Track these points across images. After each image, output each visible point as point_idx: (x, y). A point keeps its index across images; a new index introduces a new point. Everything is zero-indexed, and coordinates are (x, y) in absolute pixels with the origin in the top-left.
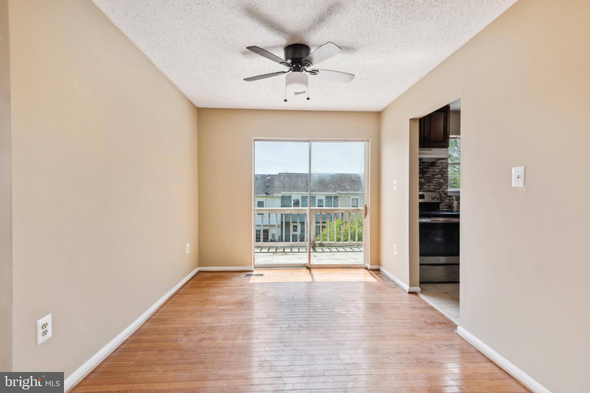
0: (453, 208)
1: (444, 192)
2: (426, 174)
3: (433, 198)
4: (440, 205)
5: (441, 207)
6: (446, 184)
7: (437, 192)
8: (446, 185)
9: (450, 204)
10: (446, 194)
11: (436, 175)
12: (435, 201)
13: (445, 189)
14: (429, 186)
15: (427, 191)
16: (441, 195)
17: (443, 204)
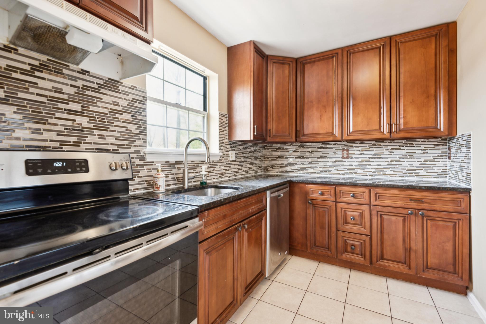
0: (158, 188)
1: (137, 152)
2: (95, 105)
3: (113, 168)
4: (130, 182)
5: (130, 188)
6: (141, 137)
7: (123, 153)
8: (143, 139)
9: (151, 178)
10: (142, 158)
11: (121, 113)
12: (118, 175)
13: (140, 146)
14: (101, 137)
15: (96, 149)
16: (133, 160)
17: (137, 180)
